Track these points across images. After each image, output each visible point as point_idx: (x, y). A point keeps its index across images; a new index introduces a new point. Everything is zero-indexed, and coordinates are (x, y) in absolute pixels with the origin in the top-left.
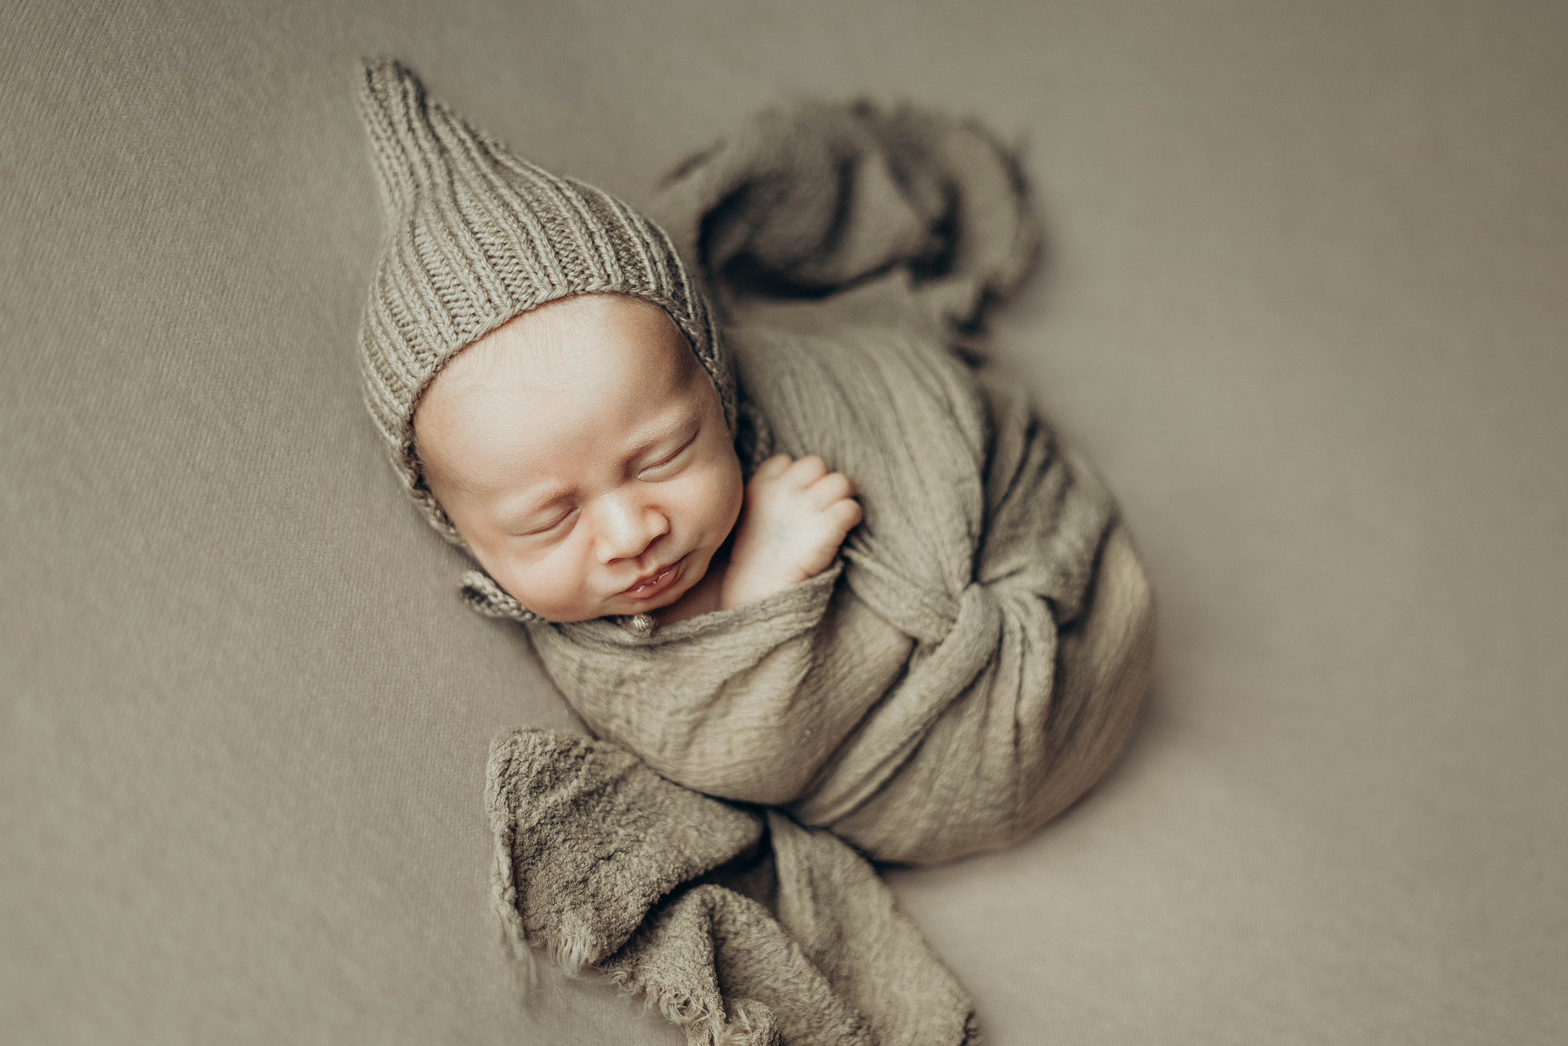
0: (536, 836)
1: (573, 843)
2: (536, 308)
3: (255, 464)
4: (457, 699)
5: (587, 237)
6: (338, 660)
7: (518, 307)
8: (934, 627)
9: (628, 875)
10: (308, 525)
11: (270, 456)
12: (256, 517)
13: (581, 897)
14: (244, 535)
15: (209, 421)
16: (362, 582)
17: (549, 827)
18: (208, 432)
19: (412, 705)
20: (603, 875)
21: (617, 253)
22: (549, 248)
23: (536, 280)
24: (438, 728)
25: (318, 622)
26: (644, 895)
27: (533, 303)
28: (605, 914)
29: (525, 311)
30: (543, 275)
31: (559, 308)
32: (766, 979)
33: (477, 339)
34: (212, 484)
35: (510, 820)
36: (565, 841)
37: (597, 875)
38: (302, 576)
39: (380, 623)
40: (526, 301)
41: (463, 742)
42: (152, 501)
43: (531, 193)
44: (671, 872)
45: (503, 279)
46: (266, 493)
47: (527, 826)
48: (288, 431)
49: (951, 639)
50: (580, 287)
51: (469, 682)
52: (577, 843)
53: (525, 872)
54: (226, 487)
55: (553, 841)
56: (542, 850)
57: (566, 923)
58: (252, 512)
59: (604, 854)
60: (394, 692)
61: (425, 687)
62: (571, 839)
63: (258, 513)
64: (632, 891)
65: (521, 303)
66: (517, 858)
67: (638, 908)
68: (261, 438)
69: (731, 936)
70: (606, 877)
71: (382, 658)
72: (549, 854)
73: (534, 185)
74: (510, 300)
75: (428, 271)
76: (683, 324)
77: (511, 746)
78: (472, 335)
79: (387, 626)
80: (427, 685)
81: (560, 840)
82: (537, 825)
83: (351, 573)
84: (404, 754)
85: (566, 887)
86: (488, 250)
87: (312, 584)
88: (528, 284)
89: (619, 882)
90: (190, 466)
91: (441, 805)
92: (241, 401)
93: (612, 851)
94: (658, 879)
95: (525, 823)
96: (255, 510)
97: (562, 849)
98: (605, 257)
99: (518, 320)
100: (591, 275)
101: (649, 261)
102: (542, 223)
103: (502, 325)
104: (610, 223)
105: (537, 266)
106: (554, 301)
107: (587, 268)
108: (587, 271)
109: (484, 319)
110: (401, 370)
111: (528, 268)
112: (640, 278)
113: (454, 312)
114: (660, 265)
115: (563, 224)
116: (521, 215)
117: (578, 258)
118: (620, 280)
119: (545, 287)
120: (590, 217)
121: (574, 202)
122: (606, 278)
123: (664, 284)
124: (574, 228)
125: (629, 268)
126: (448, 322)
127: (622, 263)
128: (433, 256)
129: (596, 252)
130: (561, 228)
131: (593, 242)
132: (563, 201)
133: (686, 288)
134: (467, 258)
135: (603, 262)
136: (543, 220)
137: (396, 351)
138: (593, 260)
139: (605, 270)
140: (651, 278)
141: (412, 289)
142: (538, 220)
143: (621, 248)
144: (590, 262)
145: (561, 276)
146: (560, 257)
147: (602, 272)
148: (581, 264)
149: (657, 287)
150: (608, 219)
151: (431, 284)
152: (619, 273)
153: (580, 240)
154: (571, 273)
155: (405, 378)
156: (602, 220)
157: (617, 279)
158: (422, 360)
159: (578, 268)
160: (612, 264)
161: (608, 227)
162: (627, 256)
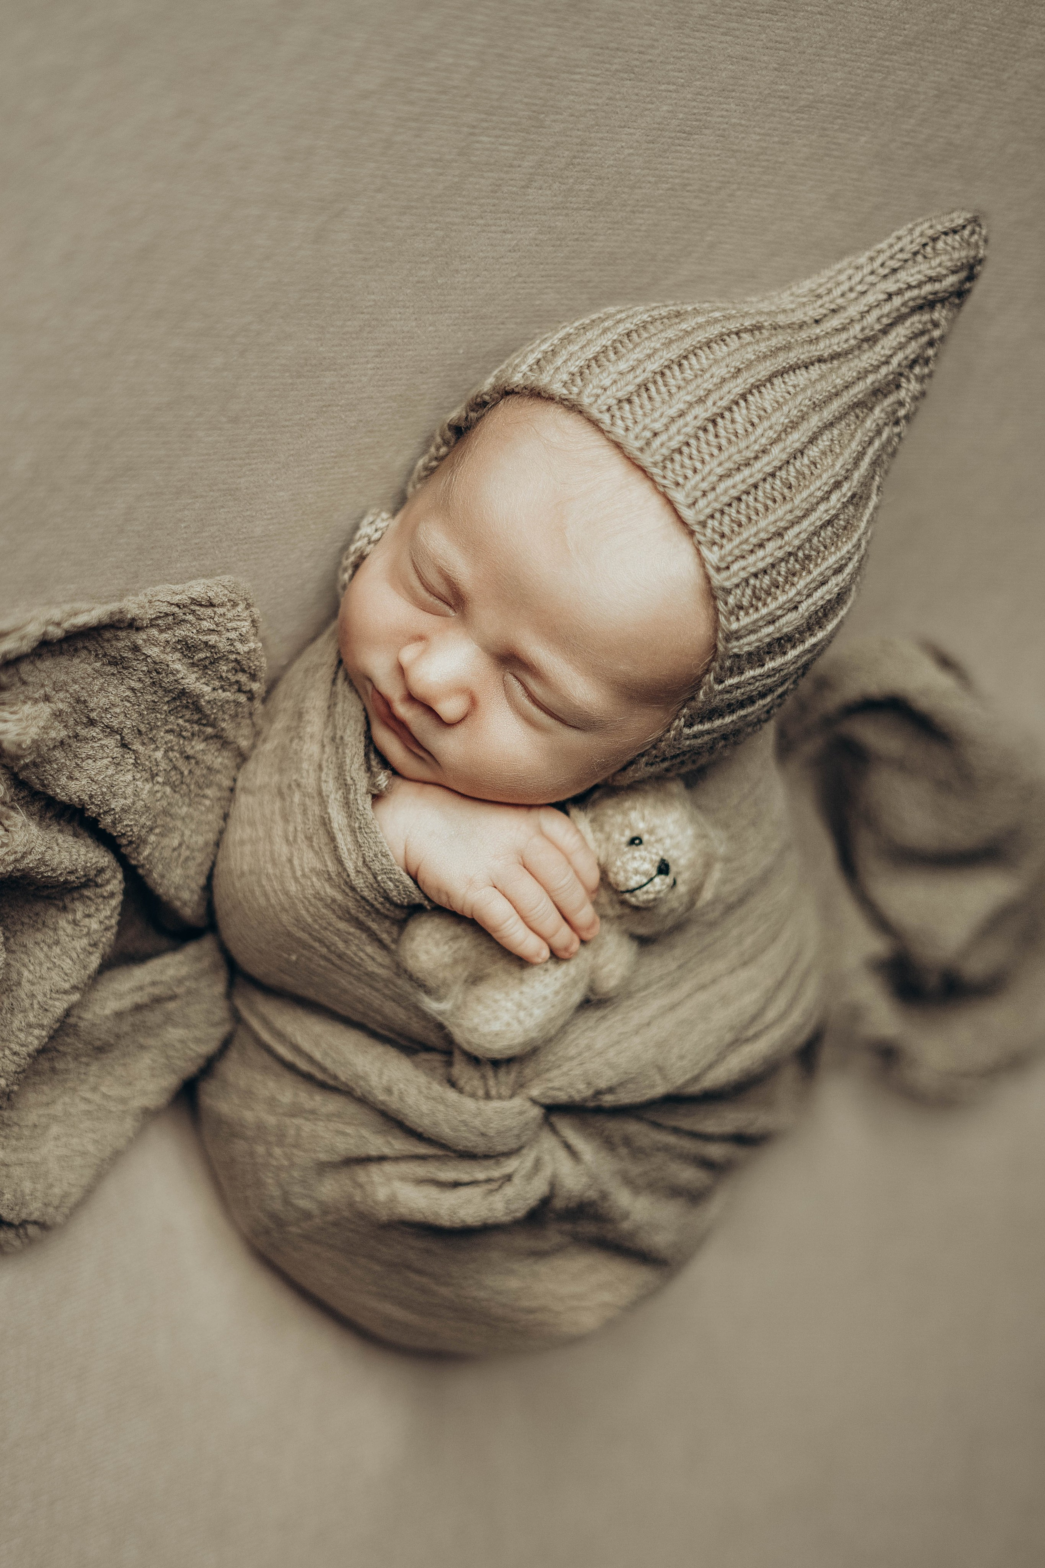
0: (129, 655)
1: (134, 699)
2: (660, 492)
3: (490, 212)
4: (268, 519)
5: (774, 530)
7: (655, 470)
9: (110, 772)
10: (433, 291)
11: (503, 228)
12: (429, 226)
13: (71, 722)
14: (405, 213)
15: (529, 143)
16: (380, 372)
17: (145, 668)
18: (516, 145)
20: (103, 742)
21: (764, 571)
23: (693, 482)
26: (91, 797)
27: (664, 487)
28: (58, 754)
29: (653, 480)
30: (703, 488)
33: (606, 433)
34: (456, 162)
35: (142, 619)
36: (133, 690)
37: (101, 736)
39: (338, 405)
40: (664, 477)
41: (221, 541)
42: (420, 91)
43: (823, 453)
44: (125, 823)
45: (688, 445)
46: (460, 231)
47: (140, 642)
48: (537, 245)
50: (701, 538)
51: (291, 530)
52: (133, 705)
53: (85, 648)
54: (456, 180)
55: (130, 676)
56: (116, 664)
57: (36, 708)
58: (435, 219)
59: (129, 738)
61: (275, 477)
62: (136, 696)
63: (434, 226)
64: (93, 781)
65: (662, 473)
66: (100, 635)
67: (75, 793)
68: (522, 213)
70: (102, 747)
72: (113, 674)
73: (838, 456)
74: (661, 458)
75: (686, 357)
76: (707, 677)
77: (229, 600)
78: (609, 428)
79: (336, 415)
80: (277, 479)
81: (133, 684)
82: (144, 654)
83: (388, 357)
85: (78, 701)
86: (723, 418)
88: (688, 475)
89: (99, 763)
92: (560, 180)
93: (134, 748)
94: (113, 809)
95: (143, 640)
96: (437, 222)
97: (123, 688)
98: (751, 559)
99: (639, 475)
100: (722, 547)
101: (770, 614)
102: (778, 474)
103: (629, 458)
104: (808, 557)
105: (713, 478)
106: (675, 511)
107: (730, 540)
108: (725, 541)
109: (631, 435)
110: (559, 361)
111: (707, 469)
112: (741, 607)
113: (635, 399)
114: (771, 629)
115: (784, 498)
116: (781, 445)
117: (740, 525)
118: (728, 584)
119: (687, 496)
120: (805, 530)
121: (822, 507)
122: (723, 565)
123: (745, 641)
124: (780, 513)
125: (749, 592)
126: (620, 394)
127: (752, 581)
128: (707, 358)
129: (755, 546)
130: (779, 498)
131: (769, 540)
132: (819, 494)
133: (758, 671)
134: (707, 396)
135: (743, 557)
136: (783, 473)
137: (582, 348)
138: (741, 543)
139: (733, 562)
140: (745, 620)
141: (658, 346)
142: (780, 468)
143: (774, 576)
144: (737, 541)
145: (708, 511)
146: (734, 505)
147: (730, 559)
148: (733, 531)
149: (736, 632)
150: (813, 553)
151: (666, 363)
152: (736, 580)
153: (766, 524)
154: (716, 523)
155: (550, 369)
156: (807, 545)
157: (728, 579)
158: (573, 381)
159: (726, 530)
160: (744, 569)
161: (800, 554)
162: (764, 586)
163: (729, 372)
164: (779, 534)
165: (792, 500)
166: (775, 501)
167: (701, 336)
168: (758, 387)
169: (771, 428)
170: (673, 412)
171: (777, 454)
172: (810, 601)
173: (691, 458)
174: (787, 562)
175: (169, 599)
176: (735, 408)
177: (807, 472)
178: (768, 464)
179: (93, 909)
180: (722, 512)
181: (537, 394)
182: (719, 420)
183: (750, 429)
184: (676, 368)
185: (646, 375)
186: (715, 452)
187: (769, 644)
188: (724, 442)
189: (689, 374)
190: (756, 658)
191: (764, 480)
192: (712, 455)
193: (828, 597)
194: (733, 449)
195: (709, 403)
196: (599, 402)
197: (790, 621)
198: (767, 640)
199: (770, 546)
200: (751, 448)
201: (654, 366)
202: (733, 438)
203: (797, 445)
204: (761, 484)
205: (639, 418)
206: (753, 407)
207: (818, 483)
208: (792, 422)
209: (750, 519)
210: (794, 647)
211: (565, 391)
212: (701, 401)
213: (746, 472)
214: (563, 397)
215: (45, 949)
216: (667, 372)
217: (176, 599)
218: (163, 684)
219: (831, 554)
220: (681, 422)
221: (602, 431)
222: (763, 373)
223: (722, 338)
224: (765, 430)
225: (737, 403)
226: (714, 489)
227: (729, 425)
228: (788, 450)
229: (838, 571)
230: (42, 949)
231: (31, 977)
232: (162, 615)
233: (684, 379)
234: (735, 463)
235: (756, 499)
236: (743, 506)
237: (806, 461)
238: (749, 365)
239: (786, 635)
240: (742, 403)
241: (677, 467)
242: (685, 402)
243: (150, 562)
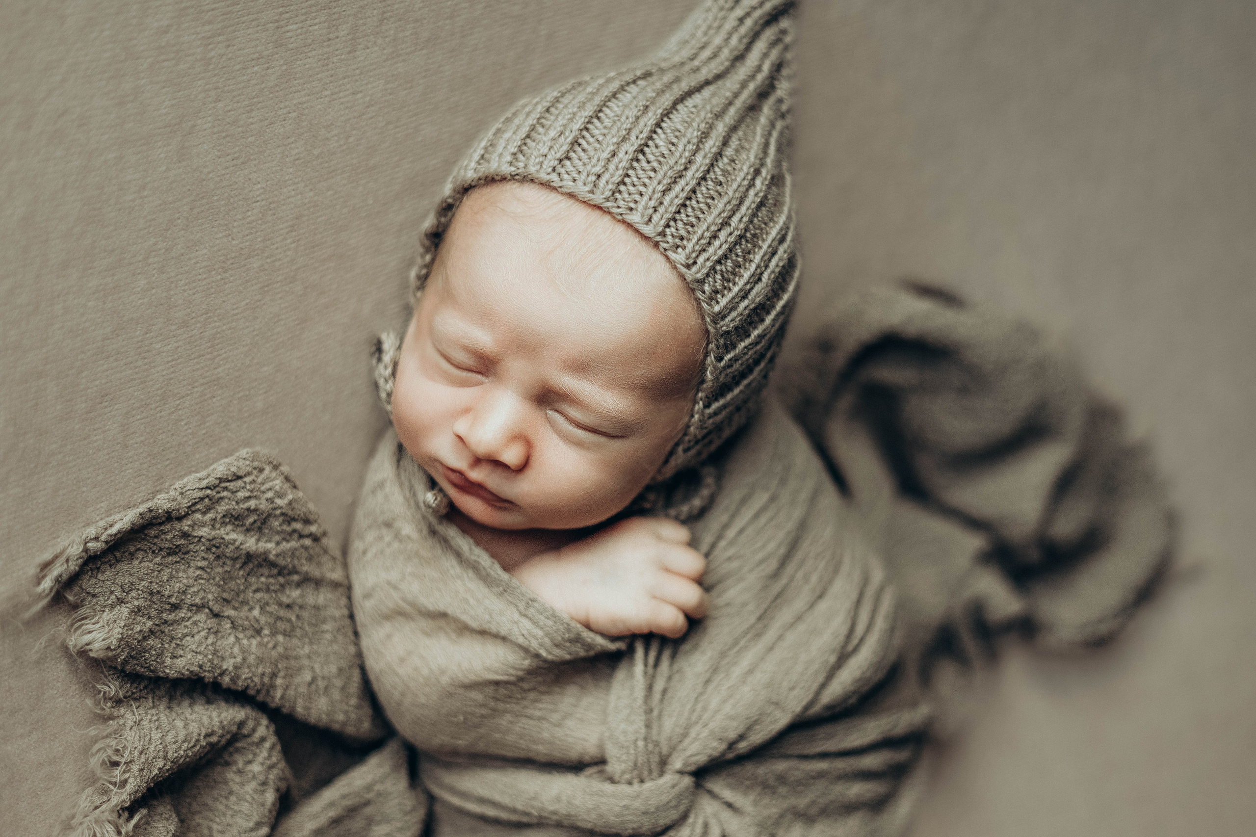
0: (182, 541)
1: (205, 576)
2: (619, 221)
3: (331, 82)
5: (721, 221)
6: (204, 264)
7: (609, 204)
8: (623, 766)
9: (210, 641)
11: (351, 91)
12: (280, 112)
13: (153, 613)
17: (203, 548)
19: (220, 355)
20: (194, 619)
21: (725, 257)
22: (683, 195)
23: (643, 203)
24: (219, 392)
25: (226, 225)
27: (621, 214)
28: (152, 642)
29: (610, 213)
30: (652, 206)
31: (635, 240)
32: (218, 824)
33: (559, 189)
35: (180, 510)
36: (202, 568)
37: (189, 614)
38: (259, 186)
40: (619, 207)
43: (737, 151)
44: (243, 677)
45: (628, 176)
46: (312, 107)
47: (187, 528)
49: (623, 788)
50: (665, 245)
52: (208, 580)
53: (139, 549)
55: (193, 558)
56: (176, 553)
57: (114, 612)
58: (282, 105)
59: (216, 608)
60: (217, 333)
62: (207, 572)
63: (285, 111)
64: (196, 653)
65: (615, 205)
66: (146, 535)
67: (184, 668)
68: (361, 73)
69: (234, 768)
70: (195, 623)
71: (243, 303)
72: (176, 562)
73: (748, 150)
74: (611, 193)
75: (600, 111)
76: (709, 359)
77: (254, 467)
78: (560, 184)
81: (200, 564)
82: (196, 536)
84: (163, 376)
85: (152, 594)
86: (648, 146)
87: (258, 199)
88: (637, 199)
89: (197, 637)
90: (276, 24)
91: (142, 438)
93: (226, 614)
94: (226, 670)
95: (189, 526)
96: (286, 107)
97: (191, 570)
98: (711, 250)
99: (598, 213)
100: (684, 248)
101: (741, 290)
102: (708, 176)
103: (584, 202)
104: (754, 235)
105: (658, 195)
106: (637, 231)
107: (689, 240)
108: (685, 242)
109: (580, 183)
110: (500, 149)
111: (650, 189)
112: (716, 292)
113: (572, 154)
114: (746, 303)
115: (720, 194)
116: (702, 153)
117: (693, 226)
118: (699, 276)
119: (643, 216)
120: (745, 215)
121: (752, 193)
122: (691, 261)
123: (729, 318)
124: (721, 206)
125: (718, 277)
126: (558, 155)
127: (718, 268)
128: (618, 106)
129: (710, 238)
130: (715, 195)
131: (719, 230)
132: (746, 183)
133: (747, 342)
134: (628, 134)
135: (704, 250)
136: (712, 175)
137: (514, 133)
138: (699, 240)
139: (697, 256)
140: (723, 302)
141: (575, 110)
142: (708, 171)
143: (734, 258)
144: (695, 239)
145: (663, 222)
146: (682, 211)
147: (694, 255)
148: (689, 232)
149: (720, 313)
150: (758, 231)
151: (587, 120)
152: (705, 271)
153: (711, 218)
154: (673, 230)
155: (495, 157)
156: (751, 227)
157: (698, 272)
158: (516, 159)
159: (683, 232)
160: (708, 259)
161: (748, 235)
162: (729, 269)
163: (639, 110)
164: (726, 223)
165: (726, 193)
166: (713, 199)
167: (606, 92)
168: (667, 114)
169: (689, 142)
170: (606, 155)
171: (701, 161)
172: (769, 271)
173: (634, 186)
174: (741, 244)
175: (197, 485)
176: (655, 136)
177: (729, 168)
178: (697, 171)
179: (250, 756)
180: (675, 220)
181: (491, 180)
182: (646, 149)
183: (673, 148)
184: (595, 121)
185: (573, 134)
186: (652, 174)
187: (749, 315)
188: (655, 164)
189: (607, 122)
190: (742, 331)
191: (699, 184)
192: (650, 178)
193: (781, 264)
194: (665, 168)
195: (633, 138)
196: (544, 166)
197: (758, 292)
198: (747, 312)
199: (723, 235)
200: (679, 162)
201: (577, 125)
202: (662, 159)
203: (714, 150)
204: (697, 188)
205: (581, 169)
206: (669, 131)
207: (742, 175)
208: (703, 133)
209: (698, 219)
210: (768, 313)
211: (513, 169)
212: (624, 139)
213: (682, 182)
214: (513, 173)
215: (224, 801)
216: (590, 126)
217: (204, 484)
218: (228, 555)
219: (771, 228)
220: (616, 160)
221: (555, 189)
222: (666, 103)
223: (622, 89)
224: (685, 146)
225: (655, 132)
226: (661, 203)
227: (655, 150)
228: (709, 155)
229: (782, 240)
230: (221, 802)
231: (219, 828)
232: (197, 500)
233: (605, 127)
234: (671, 178)
235: (698, 202)
236: (689, 209)
237: (726, 160)
238: (653, 101)
239: (760, 304)
240: (659, 131)
241: (626, 195)
242: (613, 144)
243: (168, 462)
